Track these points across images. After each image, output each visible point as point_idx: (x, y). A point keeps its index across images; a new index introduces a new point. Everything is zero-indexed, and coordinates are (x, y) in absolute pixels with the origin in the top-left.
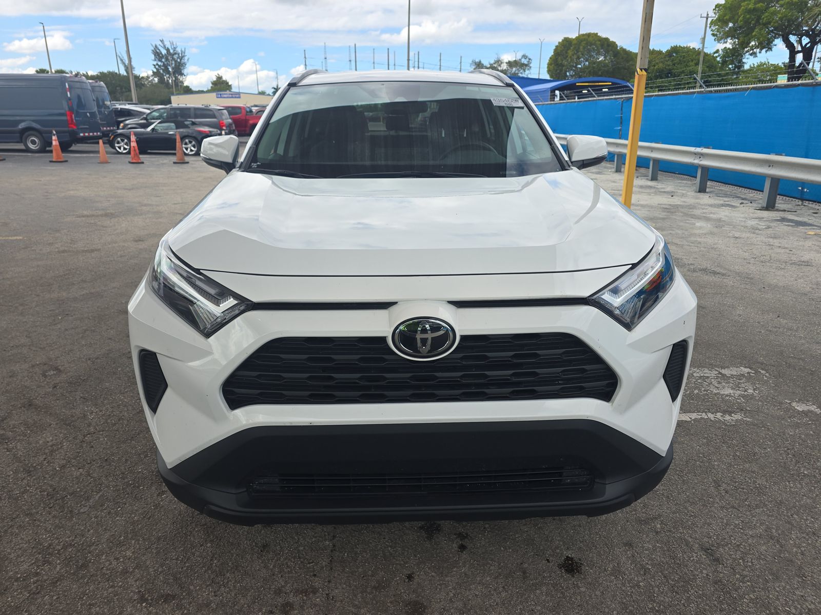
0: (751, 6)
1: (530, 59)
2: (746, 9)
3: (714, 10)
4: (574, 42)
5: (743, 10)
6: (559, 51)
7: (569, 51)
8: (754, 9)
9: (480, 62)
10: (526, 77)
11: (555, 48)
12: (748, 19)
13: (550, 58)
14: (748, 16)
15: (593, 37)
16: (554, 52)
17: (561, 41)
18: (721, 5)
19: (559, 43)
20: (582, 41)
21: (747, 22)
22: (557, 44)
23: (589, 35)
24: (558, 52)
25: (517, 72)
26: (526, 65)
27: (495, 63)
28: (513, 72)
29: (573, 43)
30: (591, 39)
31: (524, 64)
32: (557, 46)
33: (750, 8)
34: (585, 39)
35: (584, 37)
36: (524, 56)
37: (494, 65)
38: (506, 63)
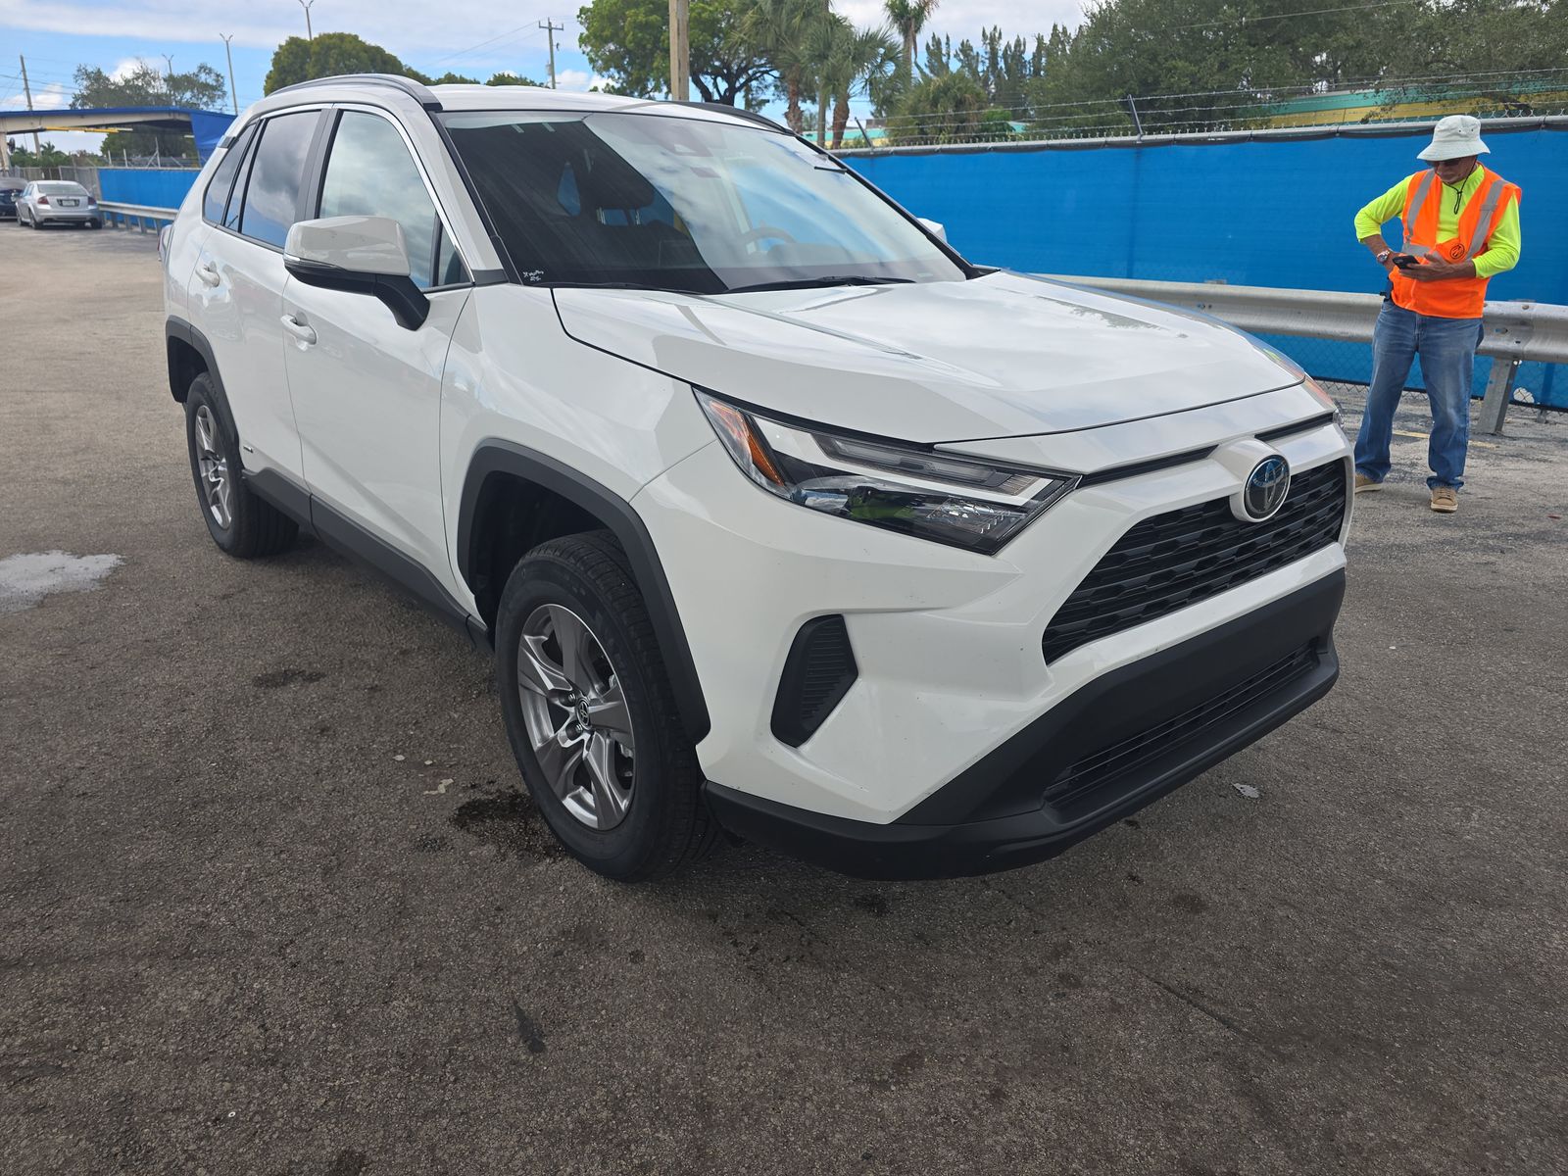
0: (641, 18)
1: (218, 76)
2: (635, 22)
3: (578, 17)
4: (315, 48)
5: (630, 22)
6: (285, 64)
7: (307, 67)
8: (647, 23)
9: (99, 72)
10: (218, 112)
11: (273, 57)
12: (642, 39)
13: (268, 77)
14: (640, 35)
15: (350, 42)
16: (273, 65)
17: (283, 43)
18: (589, 10)
19: (281, 47)
20: (329, 48)
21: (640, 44)
22: (277, 49)
23: (341, 37)
24: (283, 67)
25: (194, 100)
26: (214, 88)
27: (137, 78)
28: (184, 100)
29: (312, 50)
30: (347, 46)
31: (208, 85)
32: (276, 54)
33: (641, 22)
34: (334, 44)
35: (334, 40)
36: (203, 68)
37: (136, 83)
38: (165, 80)
